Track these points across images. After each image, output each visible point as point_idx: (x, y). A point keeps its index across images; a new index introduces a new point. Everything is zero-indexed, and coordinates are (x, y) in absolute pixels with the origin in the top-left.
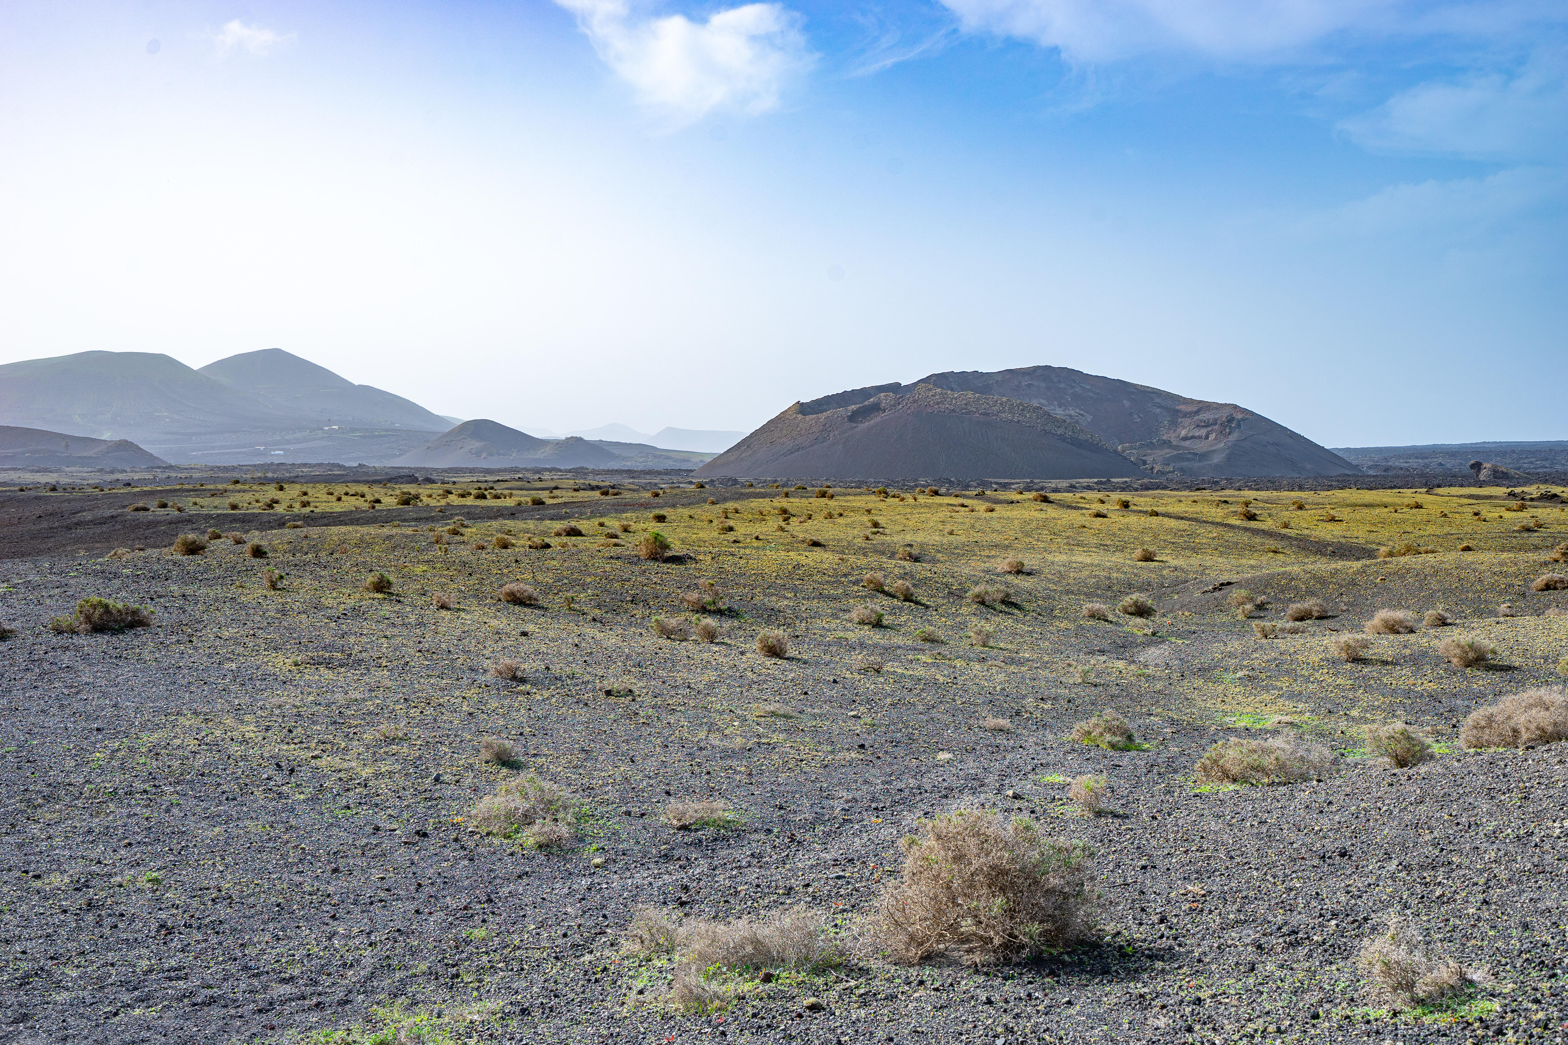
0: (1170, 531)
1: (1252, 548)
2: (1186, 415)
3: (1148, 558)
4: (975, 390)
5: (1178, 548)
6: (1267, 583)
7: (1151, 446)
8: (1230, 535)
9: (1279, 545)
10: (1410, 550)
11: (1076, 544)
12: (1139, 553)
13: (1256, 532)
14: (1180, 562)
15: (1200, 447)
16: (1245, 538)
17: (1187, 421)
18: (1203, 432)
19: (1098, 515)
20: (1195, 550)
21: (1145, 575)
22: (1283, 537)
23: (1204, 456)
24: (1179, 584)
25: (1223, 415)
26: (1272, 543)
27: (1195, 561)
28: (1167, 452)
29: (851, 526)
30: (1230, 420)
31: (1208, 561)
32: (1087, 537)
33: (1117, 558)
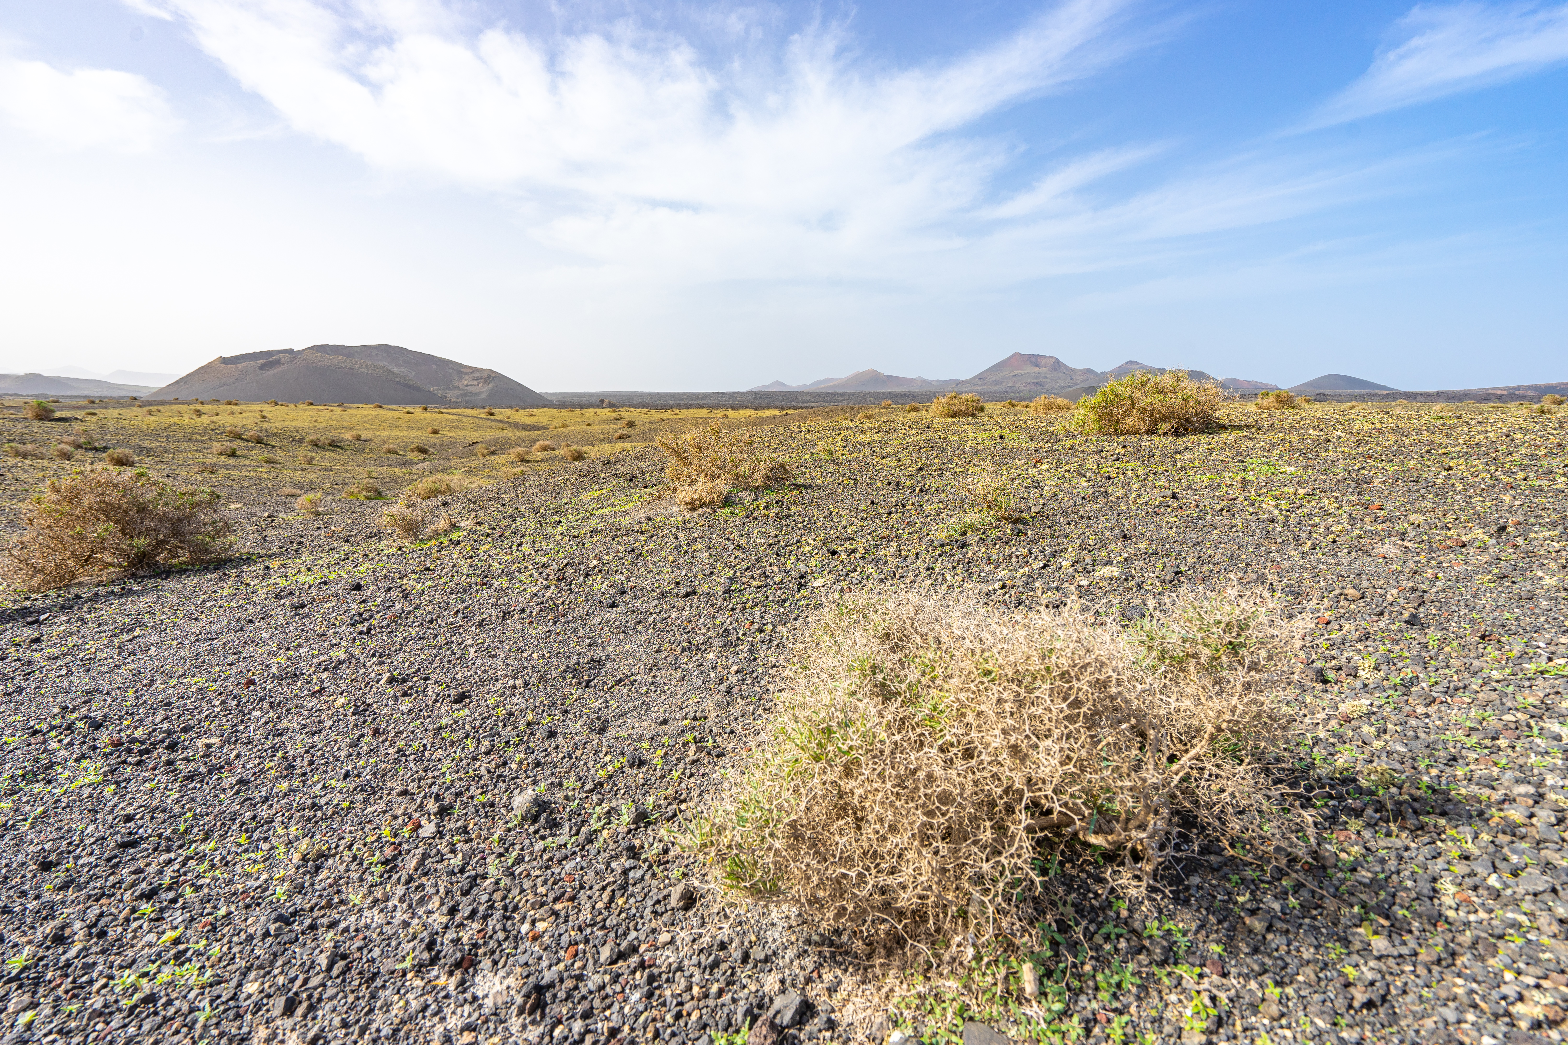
0: (447, 420)
1: (491, 428)
2: (466, 374)
3: (435, 432)
4: (343, 355)
5: (452, 428)
6: (496, 441)
7: (449, 389)
8: (480, 422)
9: (504, 426)
10: (564, 426)
11: (393, 426)
12: (430, 429)
13: (493, 420)
14: (453, 434)
15: (474, 390)
16: (488, 423)
17: (467, 377)
18: (476, 383)
19: (408, 413)
20: (462, 429)
21: (433, 441)
22: (507, 423)
23: (477, 394)
24: (452, 444)
25: (486, 374)
26: (501, 425)
27: (461, 434)
28: (457, 392)
29: (247, 418)
30: (489, 377)
31: (468, 433)
32: (400, 423)
33: (419, 433)
